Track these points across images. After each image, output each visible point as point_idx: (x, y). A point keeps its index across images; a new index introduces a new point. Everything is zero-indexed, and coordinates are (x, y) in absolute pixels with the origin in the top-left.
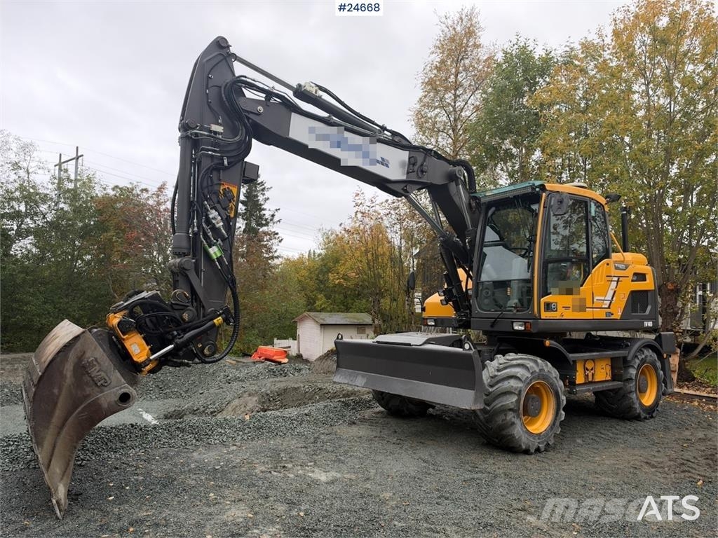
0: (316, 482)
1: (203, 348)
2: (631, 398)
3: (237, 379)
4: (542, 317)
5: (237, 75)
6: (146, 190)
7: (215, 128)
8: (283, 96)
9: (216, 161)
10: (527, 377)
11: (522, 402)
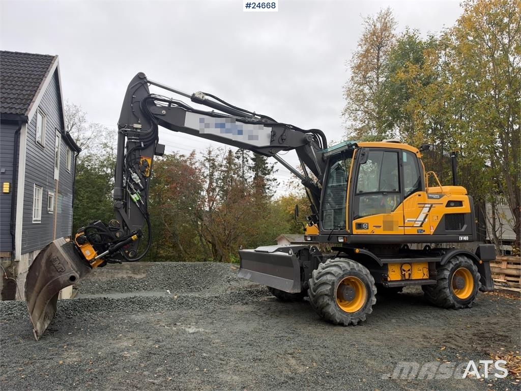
1: (128, 253)
2: (445, 293)
4: (354, 233)
5: (151, 93)
6: (183, 156)
7: (136, 126)
8: (179, 103)
9: (138, 145)
10: (340, 273)
11: (336, 290)
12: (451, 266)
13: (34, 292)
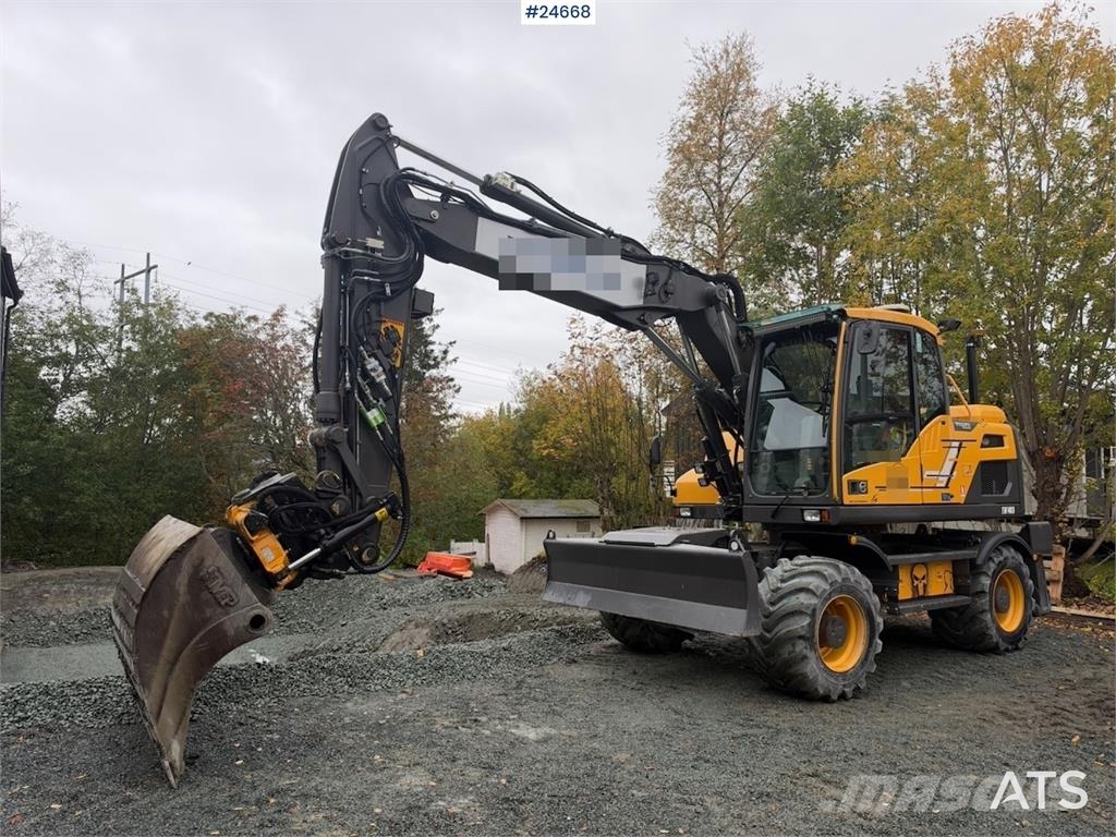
0: (523, 741)
1: (360, 553)
2: (984, 621)
3: (396, 603)
4: (845, 503)
5: (401, 167)
6: (255, 318)
7: (372, 242)
8: (467, 195)
9: (374, 290)
10: (825, 590)
11: (817, 627)
12: (993, 566)
13: (161, 662)
